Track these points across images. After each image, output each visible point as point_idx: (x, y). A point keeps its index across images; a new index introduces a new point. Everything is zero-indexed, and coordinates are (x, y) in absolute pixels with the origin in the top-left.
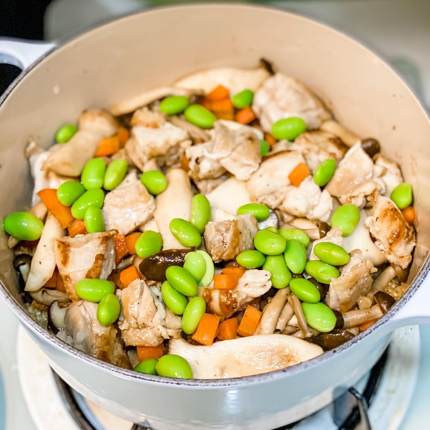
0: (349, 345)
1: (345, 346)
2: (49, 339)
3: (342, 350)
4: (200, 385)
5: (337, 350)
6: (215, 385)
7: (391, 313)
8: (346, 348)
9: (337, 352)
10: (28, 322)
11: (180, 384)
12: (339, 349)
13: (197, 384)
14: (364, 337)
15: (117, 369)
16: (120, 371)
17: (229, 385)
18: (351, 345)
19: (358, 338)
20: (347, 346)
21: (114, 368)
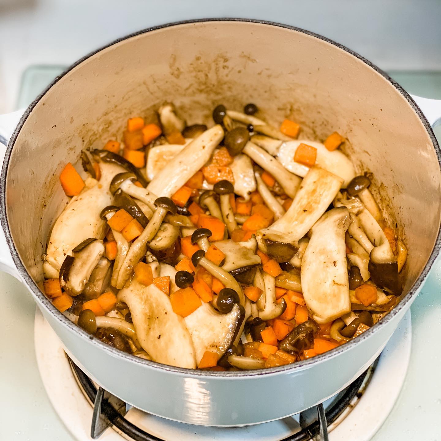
0: (419, 284)
1: (417, 286)
2: (170, 370)
3: (416, 291)
4: (319, 360)
5: (413, 292)
6: (331, 356)
7: (438, 247)
8: (419, 287)
9: (413, 293)
10: (142, 363)
11: (302, 366)
12: (414, 290)
13: (316, 360)
14: (427, 274)
15: (243, 373)
16: (246, 374)
17: (342, 351)
18: (421, 284)
19: (423, 276)
20: (418, 286)
21: (240, 373)
